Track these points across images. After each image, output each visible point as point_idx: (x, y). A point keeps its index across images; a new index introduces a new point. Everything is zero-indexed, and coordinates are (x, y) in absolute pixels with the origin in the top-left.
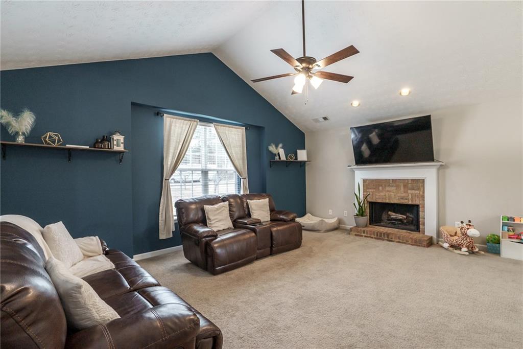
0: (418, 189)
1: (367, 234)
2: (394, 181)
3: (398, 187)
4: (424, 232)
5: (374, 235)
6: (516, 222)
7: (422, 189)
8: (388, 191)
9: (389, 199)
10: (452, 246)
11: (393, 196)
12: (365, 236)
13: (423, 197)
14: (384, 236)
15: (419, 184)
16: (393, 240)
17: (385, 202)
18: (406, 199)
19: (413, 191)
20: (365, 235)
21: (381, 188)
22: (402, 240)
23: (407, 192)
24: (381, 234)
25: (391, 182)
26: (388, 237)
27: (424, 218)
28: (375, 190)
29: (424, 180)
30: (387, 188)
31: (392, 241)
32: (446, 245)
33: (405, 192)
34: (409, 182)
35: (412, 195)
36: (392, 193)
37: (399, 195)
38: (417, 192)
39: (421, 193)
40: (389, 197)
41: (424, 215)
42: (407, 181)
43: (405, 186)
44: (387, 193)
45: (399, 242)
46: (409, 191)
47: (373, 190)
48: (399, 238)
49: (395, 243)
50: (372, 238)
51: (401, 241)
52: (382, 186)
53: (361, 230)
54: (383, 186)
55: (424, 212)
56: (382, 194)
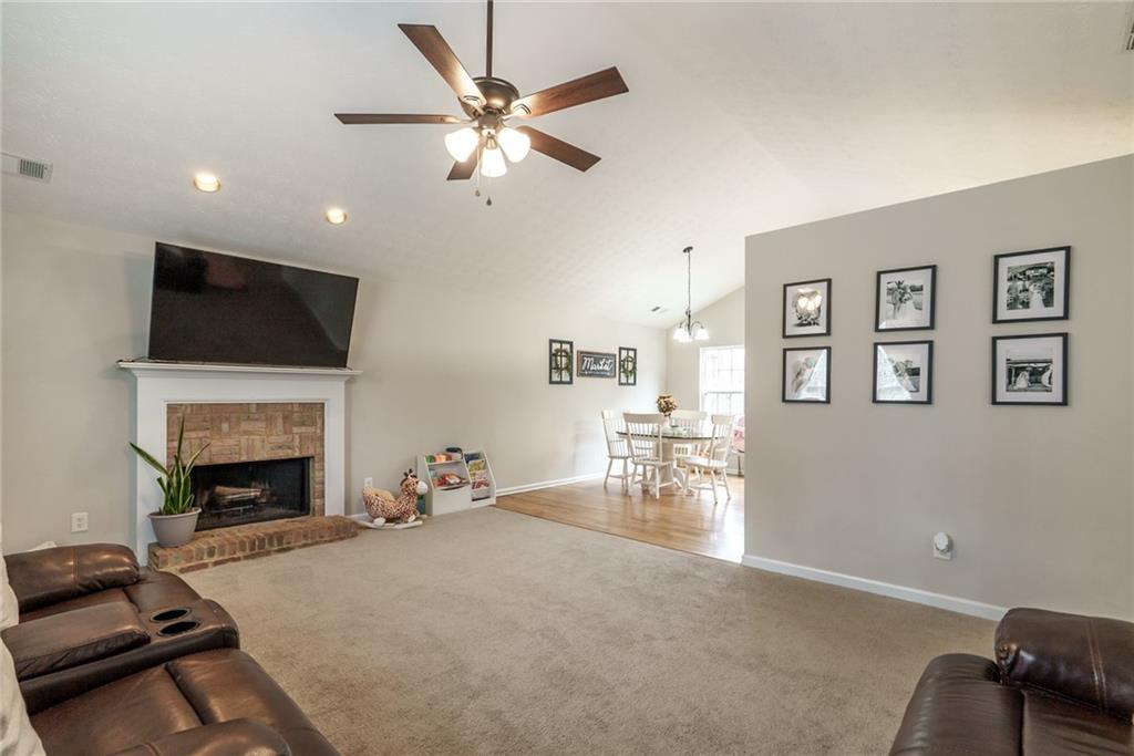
0: (314, 423)
1: (222, 554)
2: (261, 407)
3: (270, 420)
4: (324, 511)
5: (244, 550)
6: (438, 462)
7: (319, 424)
8: (246, 433)
9: (248, 454)
10: (389, 520)
11: (258, 444)
12: (216, 564)
13: (322, 439)
14: (271, 544)
15: (312, 413)
16: (292, 545)
17: (236, 461)
18: (289, 448)
19: (303, 429)
20: (216, 558)
21: (225, 426)
22: (312, 538)
23: (291, 433)
24: (262, 541)
25: (253, 410)
26: (280, 543)
27: (323, 483)
28: (208, 433)
29: (323, 404)
30: (244, 426)
31: (289, 549)
32: (380, 521)
33: (285, 433)
34: (296, 409)
35: (300, 437)
36: (256, 437)
37: (272, 439)
38: (311, 430)
39: (318, 431)
40: (248, 446)
41: (324, 476)
42: (289, 408)
43: (285, 418)
44: (244, 439)
45: (305, 545)
46: (295, 430)
47: (201, 434)
48: (305, 537)
49: (297, 551)
50: (239, 559)
51: (309, 541)
52: (228, 419)
53: (200, 551)
54: (234, 420)
55: (323, 470)
56: (230, 442)
